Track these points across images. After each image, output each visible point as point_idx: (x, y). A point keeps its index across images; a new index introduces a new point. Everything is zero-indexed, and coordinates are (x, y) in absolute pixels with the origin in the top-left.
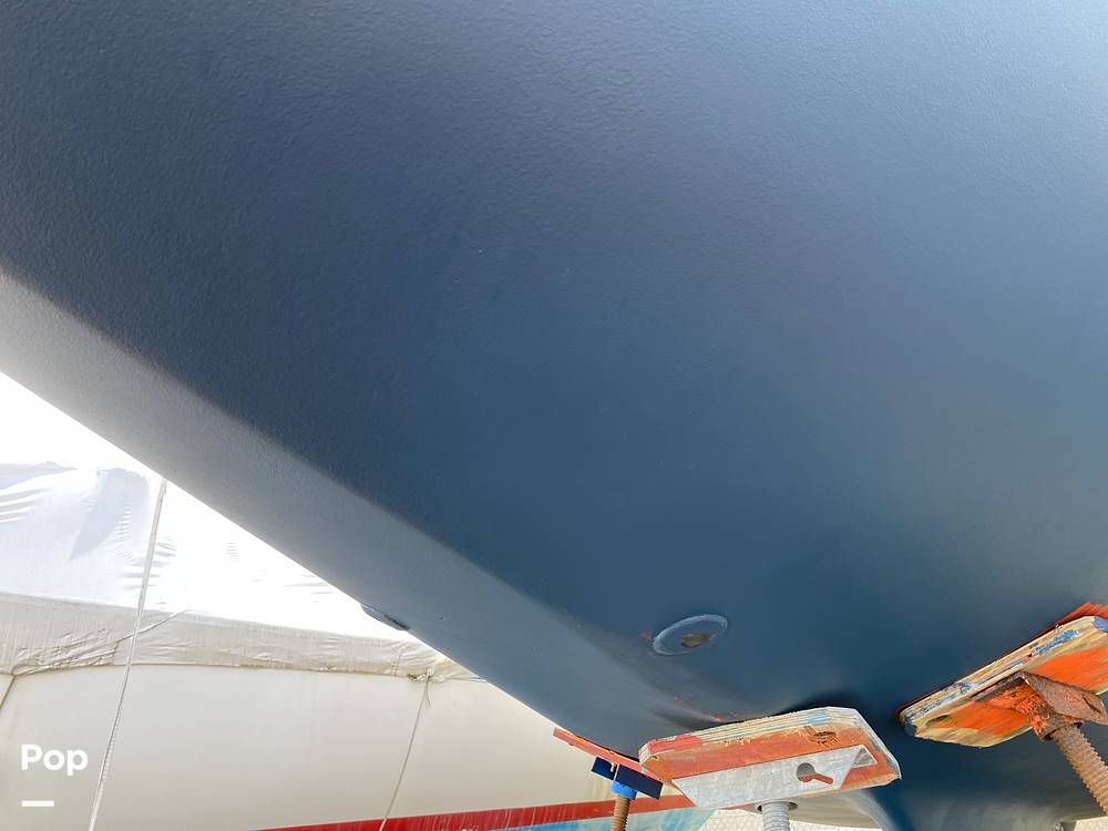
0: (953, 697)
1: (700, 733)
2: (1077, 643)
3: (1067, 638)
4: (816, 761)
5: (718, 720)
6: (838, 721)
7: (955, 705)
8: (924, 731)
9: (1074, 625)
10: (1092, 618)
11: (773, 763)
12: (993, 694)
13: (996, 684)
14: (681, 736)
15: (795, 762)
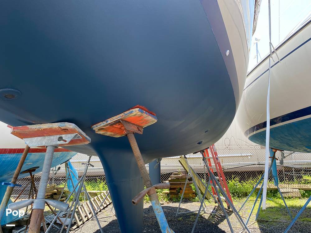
0: (104, 124)
1: (29, 126)
2: (134, 114)
3: (131, 112)
4: (64, 136)
5: (34, 123)
6: (68, 126)
7: (104, 126)
8: (98, 132)
9: (134, 110)
10: (138, 109)
11: (52, 136)
12: (113, 124)
13: (114, 121)
14: (23, 126)
15: (58, 136)
